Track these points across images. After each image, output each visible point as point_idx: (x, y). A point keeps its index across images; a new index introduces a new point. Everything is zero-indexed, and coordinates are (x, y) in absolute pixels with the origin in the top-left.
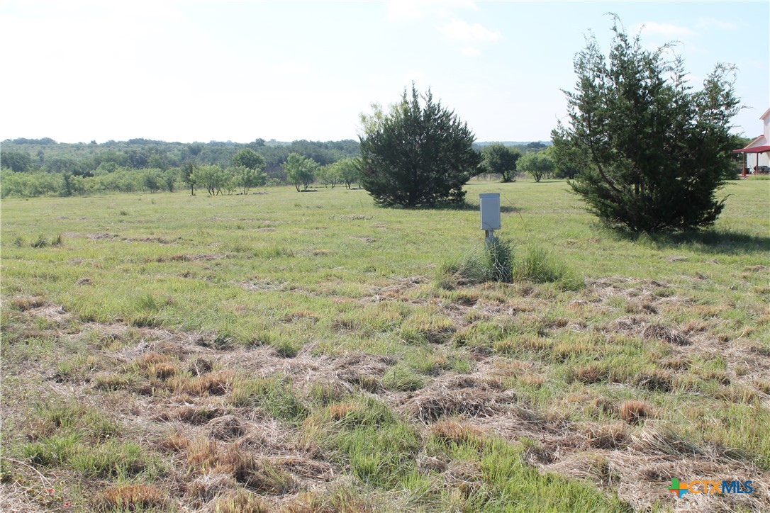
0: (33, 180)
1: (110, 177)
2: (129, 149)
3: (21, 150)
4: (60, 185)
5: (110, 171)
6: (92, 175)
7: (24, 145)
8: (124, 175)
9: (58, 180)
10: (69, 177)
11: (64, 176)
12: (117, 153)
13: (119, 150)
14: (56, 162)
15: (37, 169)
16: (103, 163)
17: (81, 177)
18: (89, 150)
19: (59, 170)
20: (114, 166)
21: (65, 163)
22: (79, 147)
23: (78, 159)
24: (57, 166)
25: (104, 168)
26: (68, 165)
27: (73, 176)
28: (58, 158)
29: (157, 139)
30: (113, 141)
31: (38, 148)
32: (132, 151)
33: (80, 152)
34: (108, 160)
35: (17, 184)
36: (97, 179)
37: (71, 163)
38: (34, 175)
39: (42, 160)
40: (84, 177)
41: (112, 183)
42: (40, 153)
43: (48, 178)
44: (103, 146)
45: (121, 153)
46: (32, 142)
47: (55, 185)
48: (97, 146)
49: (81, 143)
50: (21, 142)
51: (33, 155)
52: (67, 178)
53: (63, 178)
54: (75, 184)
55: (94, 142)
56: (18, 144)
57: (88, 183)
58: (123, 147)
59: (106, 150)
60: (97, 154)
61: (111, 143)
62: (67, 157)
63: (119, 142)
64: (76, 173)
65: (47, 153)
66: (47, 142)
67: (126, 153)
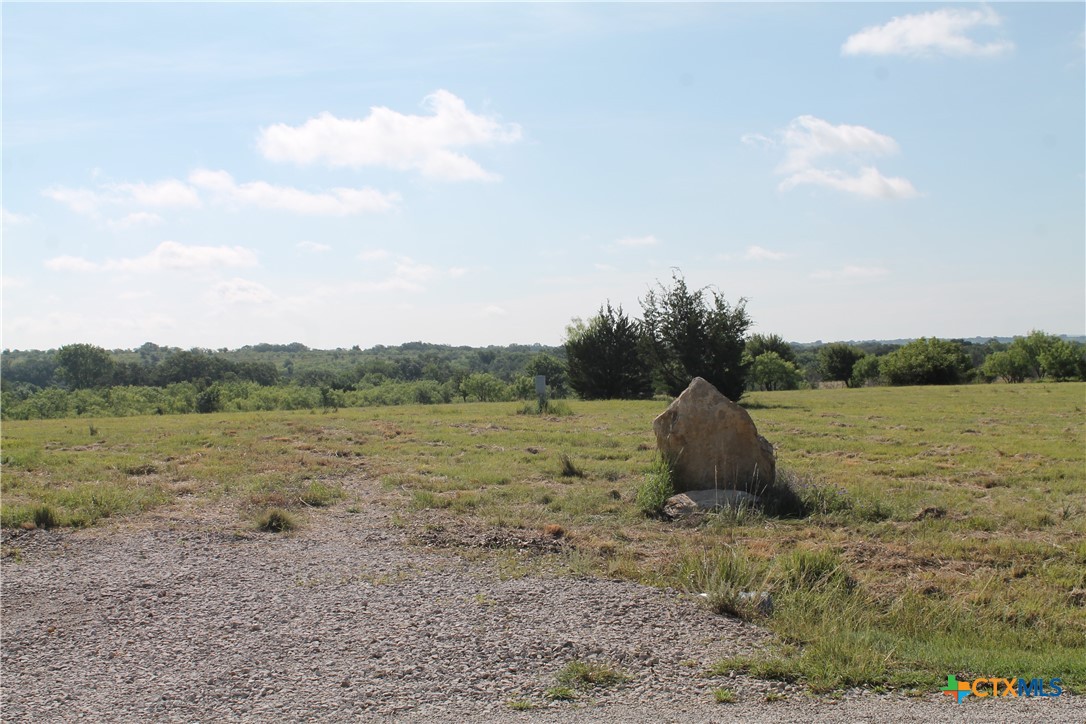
0: (286, 395)
1: (376, 391)
2: (400, 357)
3: (263, 359)
4: (317, 400)
5: (376, 384)
6: (354, 389)
7: (267, 353)
8: (393, 389)
9: (315, 394)
10: (327, 391)
11: (322, 389)
12: (387, 362)
13: (390, 358)
14: (309, 375)
15: (286, 383)
16: (367, 375)
17: (341, 391)
18: (351, 358)
19: (314, 383)
20: (381, 379)
21: (320, 376)
22: (337, 354)
23: (336, 371)
24: (310, 379)
25: (368, 380)
26: (324, 378)
27: (332, 390)
28: (310, 369)
29: (439, 343)
30: (382, 346)
31: (286, 356)
32: (405, 360)
33: (338, 361)
34: (374, 371)
35: (266, 399)
36: (360, 394)
37: (329, 375)
38: (286, 389)
39: (290, 371)
40: (345, 391)
41: (377, 399)
42: (288, 363)
43: (303, 392)
44: (368, 352)
45: (391, 362)
46: (278, 349)
47: (311, 400)
48: (361, 353)
49: (339, 349)
50: (264, 348)
51: (279, 365)
52: (324, 392)
53: (320, 392)
54: (334, 399)
55: (356, 348)
56: (260, 351)
57: (349, 397)
58: (395, 354)
59: (371, 358)
60: (360, 363)
61: (379, 349)
62: (322, 368)
63: (390, 348)
64: (335, 387)
65: (297, 363)
66: (296, 349)
67: (397, 361)
